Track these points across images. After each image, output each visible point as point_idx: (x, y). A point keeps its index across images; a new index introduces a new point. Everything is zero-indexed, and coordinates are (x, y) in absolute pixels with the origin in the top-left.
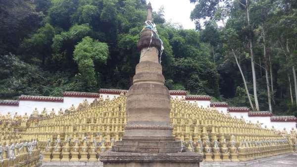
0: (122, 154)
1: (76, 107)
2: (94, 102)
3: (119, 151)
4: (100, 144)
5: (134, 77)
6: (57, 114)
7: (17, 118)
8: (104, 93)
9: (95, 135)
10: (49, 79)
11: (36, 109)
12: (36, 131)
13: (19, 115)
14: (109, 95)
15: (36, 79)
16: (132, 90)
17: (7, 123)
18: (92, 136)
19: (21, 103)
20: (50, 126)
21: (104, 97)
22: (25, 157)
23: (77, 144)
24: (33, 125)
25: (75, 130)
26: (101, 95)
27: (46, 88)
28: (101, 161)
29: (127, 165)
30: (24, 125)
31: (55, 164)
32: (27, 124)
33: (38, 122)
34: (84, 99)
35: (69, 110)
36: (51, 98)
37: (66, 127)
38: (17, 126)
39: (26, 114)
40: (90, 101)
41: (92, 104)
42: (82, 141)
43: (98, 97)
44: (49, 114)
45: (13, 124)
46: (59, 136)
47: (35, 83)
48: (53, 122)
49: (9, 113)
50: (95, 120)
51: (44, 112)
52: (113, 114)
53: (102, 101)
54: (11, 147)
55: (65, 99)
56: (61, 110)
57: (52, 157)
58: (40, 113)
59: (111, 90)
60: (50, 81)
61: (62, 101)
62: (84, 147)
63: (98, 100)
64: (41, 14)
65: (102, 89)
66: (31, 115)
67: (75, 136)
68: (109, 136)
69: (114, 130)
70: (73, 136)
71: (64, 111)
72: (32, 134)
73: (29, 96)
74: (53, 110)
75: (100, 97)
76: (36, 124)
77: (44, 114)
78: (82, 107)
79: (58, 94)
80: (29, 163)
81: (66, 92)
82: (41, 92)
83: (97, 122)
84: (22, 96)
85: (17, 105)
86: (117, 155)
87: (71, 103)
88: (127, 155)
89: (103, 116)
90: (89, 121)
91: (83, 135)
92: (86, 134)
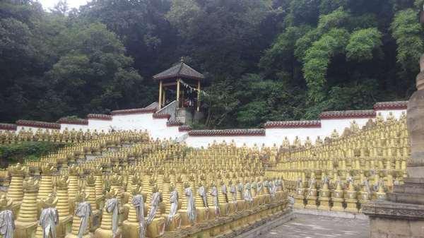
0: (401, 206)
1: (341, 133)
2: (367, 123)
3: (397, 201)
4: (376, 187)
5: (418, 78)
6: (313, 143)
7: (265, 150)
8: (382, 108)
9: (367, 174)
10: (300, 96)
11: (286, 138)
12: (287, 166)
13: (267, 146)
14: (393, 111)
15: (284, 99)
16: (415, 99)
17: (254, 158)
18: (362, 175)
19: (268, 131)
20: (303, 161)
21: (384, 115)
22: (266, 200)
23: (338, 187)
24: (284, 159)
25: (335, 166)
26: (377, 112)
27: (296, 110)
28: (366, 214)
29: (411, 224)
30: (273, 159)
31: (310, 212)
32: (277, 158)
33: (290, 154)
34: (351, 120)
35: (330, 137)
36: (304, 122)
37: (324, 162)
38: (265, 161)
39: (275, 145)
40: (361, 122)
41: (364, 128)
42: (345, 182)
43: (374, 115)
44: (303, 144)
45: (261, 159)
46: (313, 174)
47: (282, 105)
48: (309, 155)
49: (255, 145)
50: (367, 152)
51: (296, 142)
52: (399, 142)
53: (381, 121)
54: (246, 186)
55: (323, 122)
56: (319, 138)
57: (305, 202)
58: (292, 143)
59: (396, 103)
60: (301, 99)
61: (319, 126)
62: (351, 191)
63: (374, 120)
64: (279, 11)
65: (380, 103)
66: (281, 147)
67: (335, 175)
68: (390, 176)
69: (401, 166)
70: (333, 174)
71: (323, 139)
72: (282, 171)
73: (275, 122)
74: (308, 138)
75: (377, 116)
76: (287, 158)
77: (297, 145)
78: (348, 133)
79: (313, 117)
80: (273, 208)
81: (323, 113)
82: (291, 116)
83: (371, 155)
84: (268, 123)
85: (263, 134)
86: (391, 207)
87: (333, 127)
88: (409, 208)
89: (379, 145)
90: (357, 154)
91: (348, 174)
92: (352, 173)
